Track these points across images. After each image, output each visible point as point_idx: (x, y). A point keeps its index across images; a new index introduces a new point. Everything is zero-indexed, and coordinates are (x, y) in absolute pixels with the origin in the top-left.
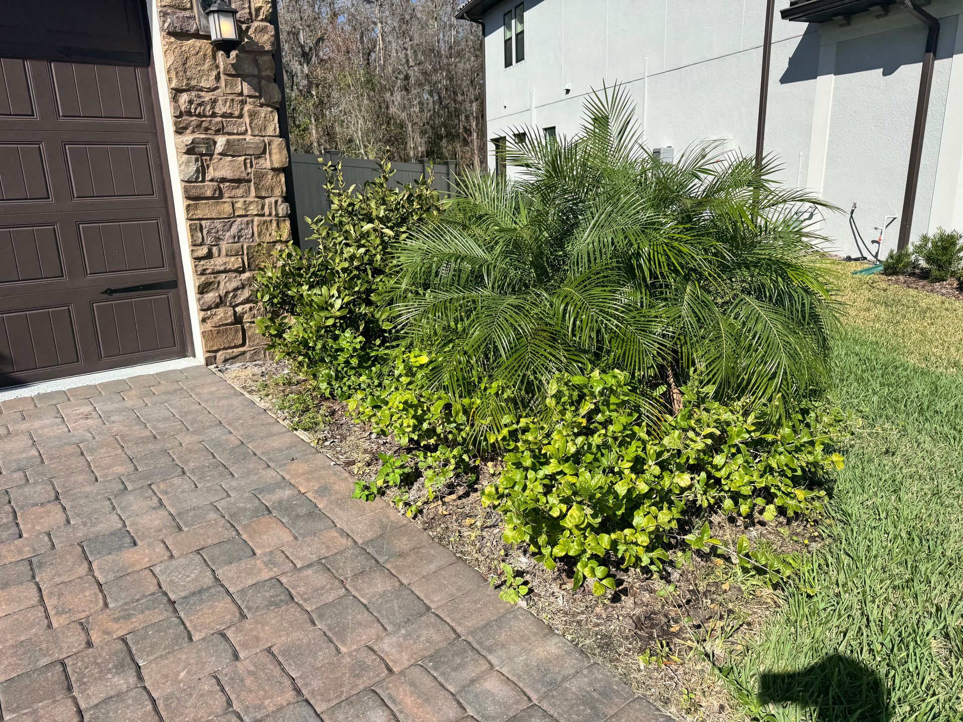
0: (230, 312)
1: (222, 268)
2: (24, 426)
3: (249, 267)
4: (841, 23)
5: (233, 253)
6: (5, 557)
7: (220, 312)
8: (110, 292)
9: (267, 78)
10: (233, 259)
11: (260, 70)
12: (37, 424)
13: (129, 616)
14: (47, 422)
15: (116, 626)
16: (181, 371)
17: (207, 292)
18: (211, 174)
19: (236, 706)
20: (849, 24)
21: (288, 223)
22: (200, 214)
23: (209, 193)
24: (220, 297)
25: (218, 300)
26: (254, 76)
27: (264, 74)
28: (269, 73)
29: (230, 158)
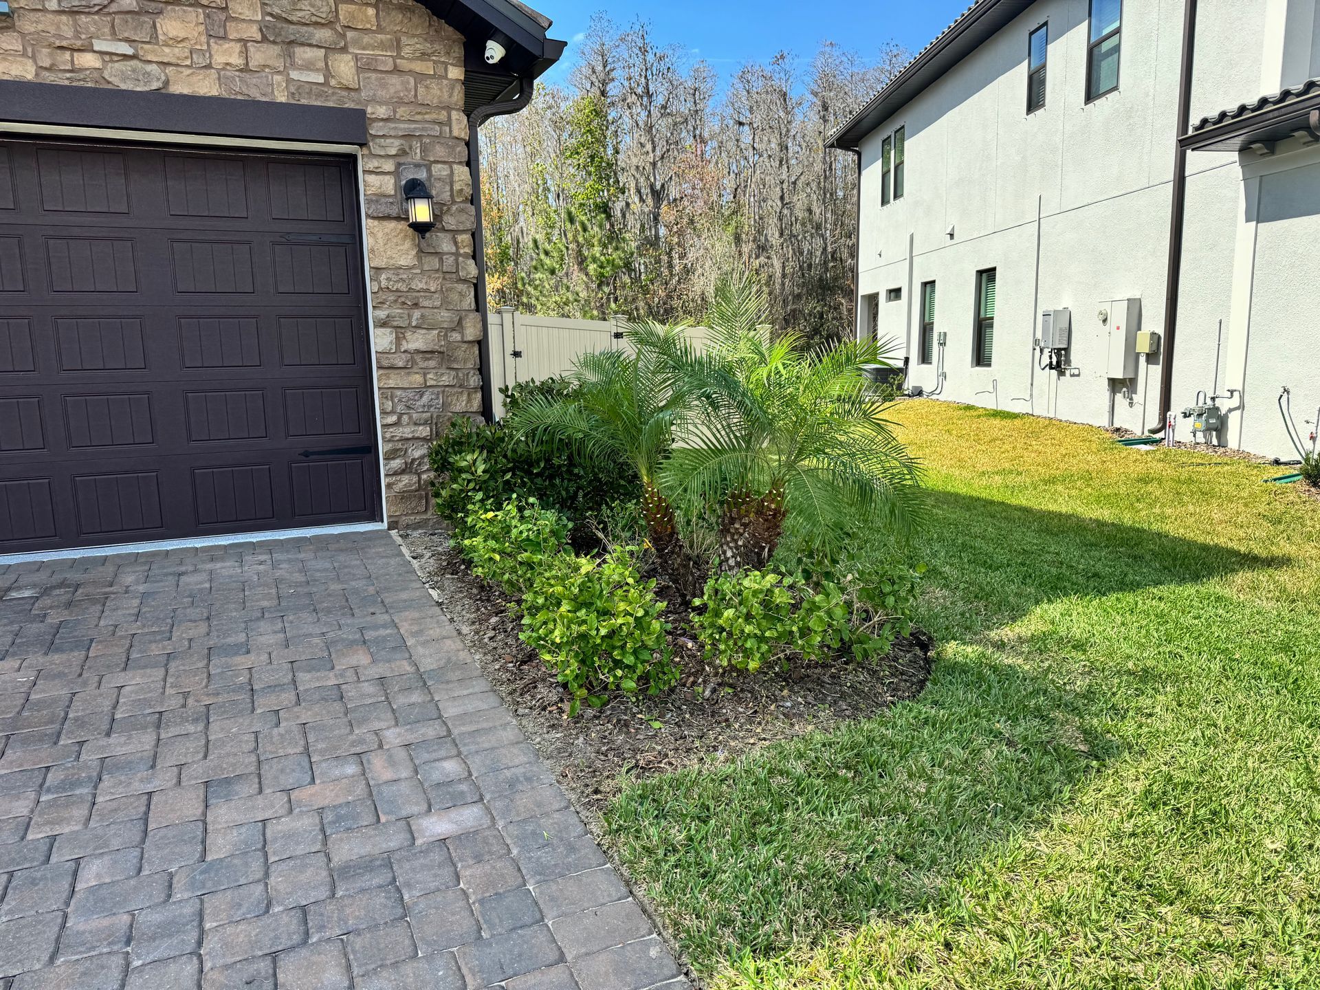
0: (415, 478)
1: (410, 436)
2: (209, 566)
3: (437, 435)
4: (1259, 152)
5: (422, 422)
6: (152, 651)
7: (406, 479)
8: (306, 454)
9: (466, 255)
10: (421, 428)
11: (457, 248)
12: (219, 565)
13: (218, 694)
14: (228, 564)
15: (206, 698)
16: (362, 533)
17: (394, 459)
18: (405, 346)
19: (260, 750)
20: (1272, 152)
21: (479, 395)
22: (392, 383)
23: (401, 364)
24: (406, 463)
25: (404, 466)
26: (452, 254)
27: (462, 251)
28: (468, 250)
29: (423, 331)
